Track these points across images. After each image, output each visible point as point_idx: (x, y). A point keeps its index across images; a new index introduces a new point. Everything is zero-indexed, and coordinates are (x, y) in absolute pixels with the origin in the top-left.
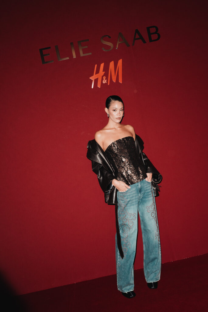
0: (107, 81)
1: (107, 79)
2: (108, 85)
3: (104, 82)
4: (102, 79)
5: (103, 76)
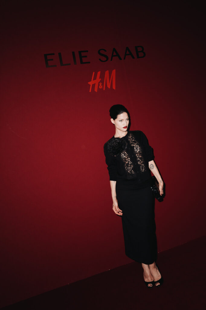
0: (103, 87)
1: (103, 85)
2: (104, 89)
3: (101, 87)
4: (99, 85)
5: (99, 83)
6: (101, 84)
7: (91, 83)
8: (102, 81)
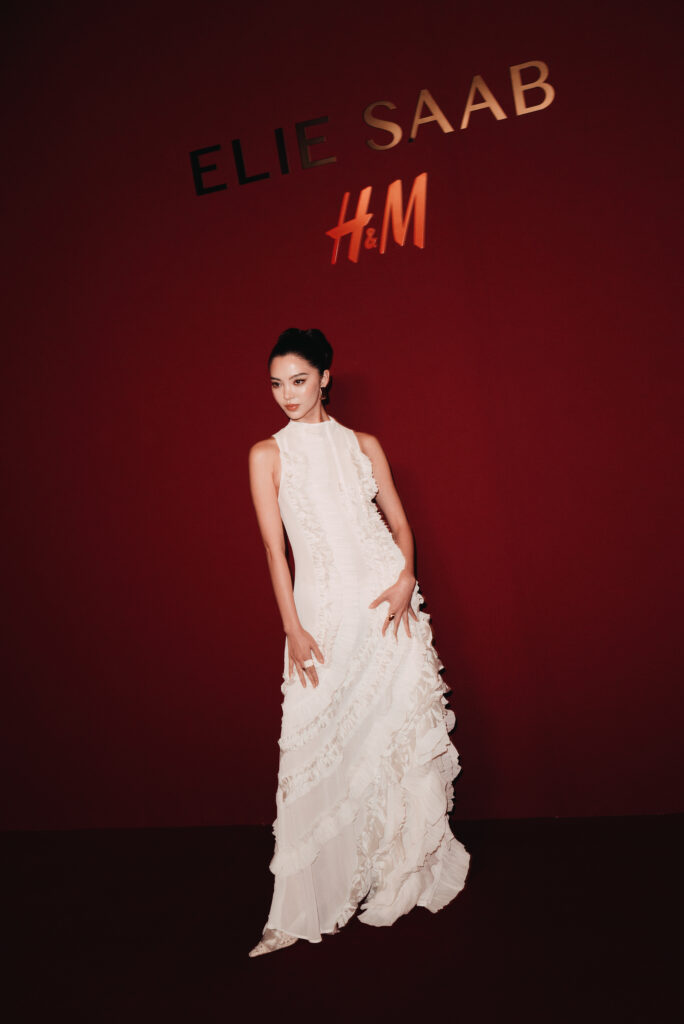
0: (379, 242)
1: (378, 234)
2: (383, 252)
3: (371, 244)
4: (364, 238)
5: (366, 228)
6: (371, 232)
7: (336, 233)
8: (376, 222)
